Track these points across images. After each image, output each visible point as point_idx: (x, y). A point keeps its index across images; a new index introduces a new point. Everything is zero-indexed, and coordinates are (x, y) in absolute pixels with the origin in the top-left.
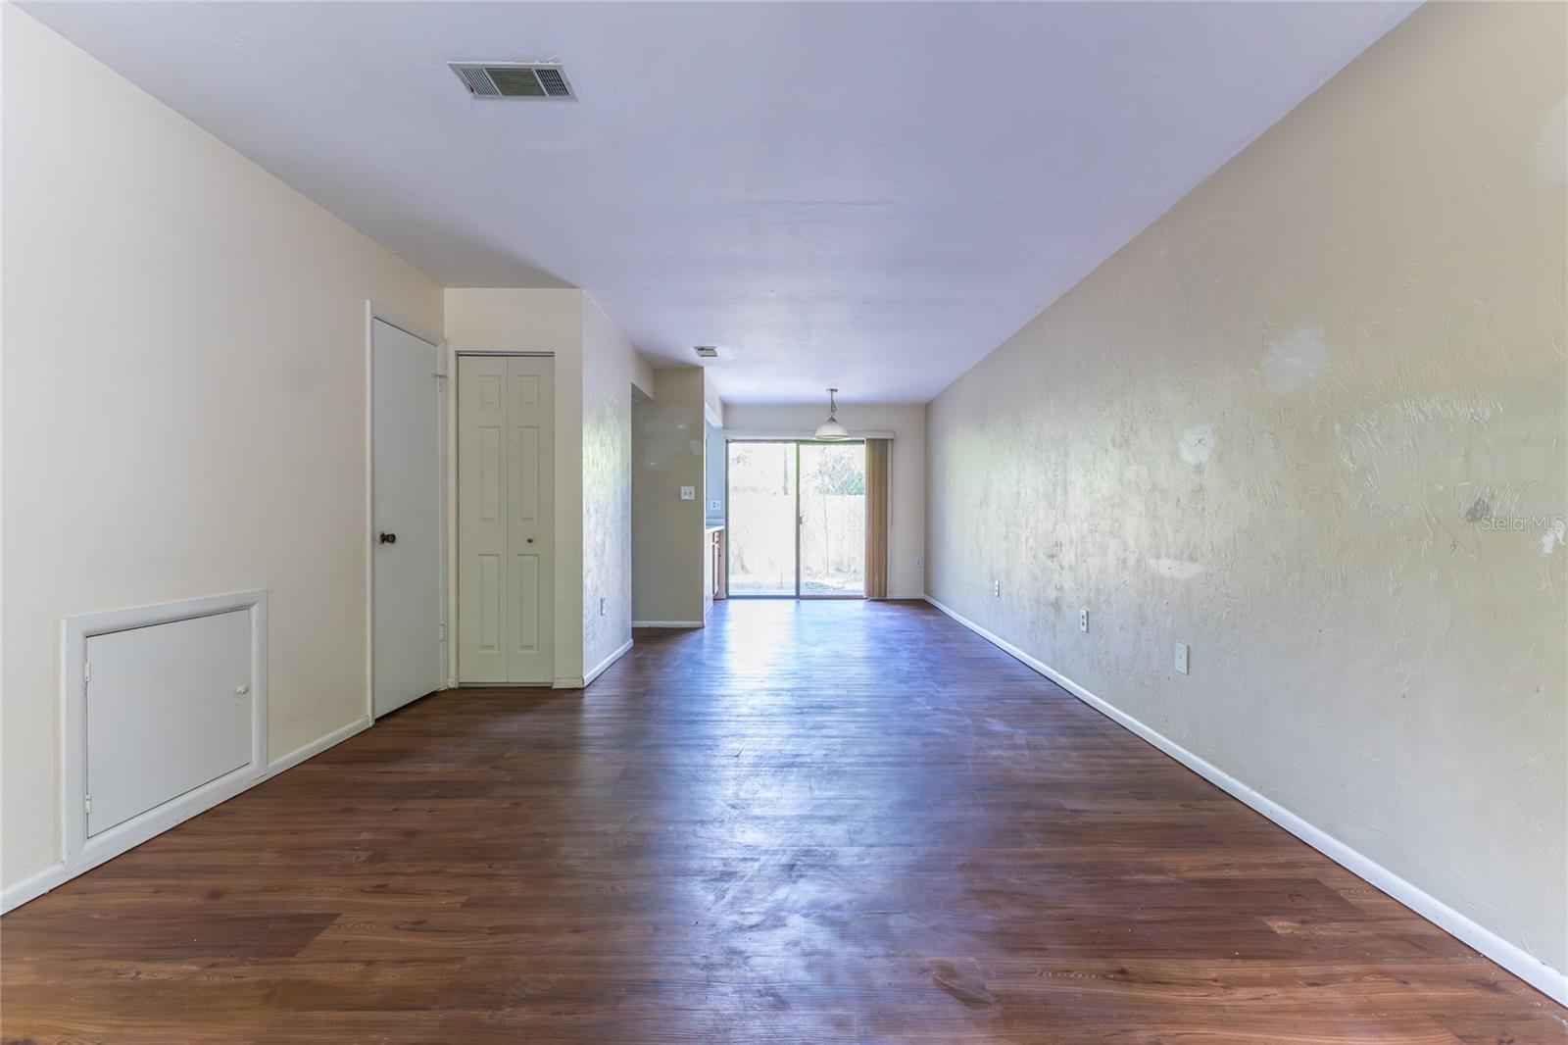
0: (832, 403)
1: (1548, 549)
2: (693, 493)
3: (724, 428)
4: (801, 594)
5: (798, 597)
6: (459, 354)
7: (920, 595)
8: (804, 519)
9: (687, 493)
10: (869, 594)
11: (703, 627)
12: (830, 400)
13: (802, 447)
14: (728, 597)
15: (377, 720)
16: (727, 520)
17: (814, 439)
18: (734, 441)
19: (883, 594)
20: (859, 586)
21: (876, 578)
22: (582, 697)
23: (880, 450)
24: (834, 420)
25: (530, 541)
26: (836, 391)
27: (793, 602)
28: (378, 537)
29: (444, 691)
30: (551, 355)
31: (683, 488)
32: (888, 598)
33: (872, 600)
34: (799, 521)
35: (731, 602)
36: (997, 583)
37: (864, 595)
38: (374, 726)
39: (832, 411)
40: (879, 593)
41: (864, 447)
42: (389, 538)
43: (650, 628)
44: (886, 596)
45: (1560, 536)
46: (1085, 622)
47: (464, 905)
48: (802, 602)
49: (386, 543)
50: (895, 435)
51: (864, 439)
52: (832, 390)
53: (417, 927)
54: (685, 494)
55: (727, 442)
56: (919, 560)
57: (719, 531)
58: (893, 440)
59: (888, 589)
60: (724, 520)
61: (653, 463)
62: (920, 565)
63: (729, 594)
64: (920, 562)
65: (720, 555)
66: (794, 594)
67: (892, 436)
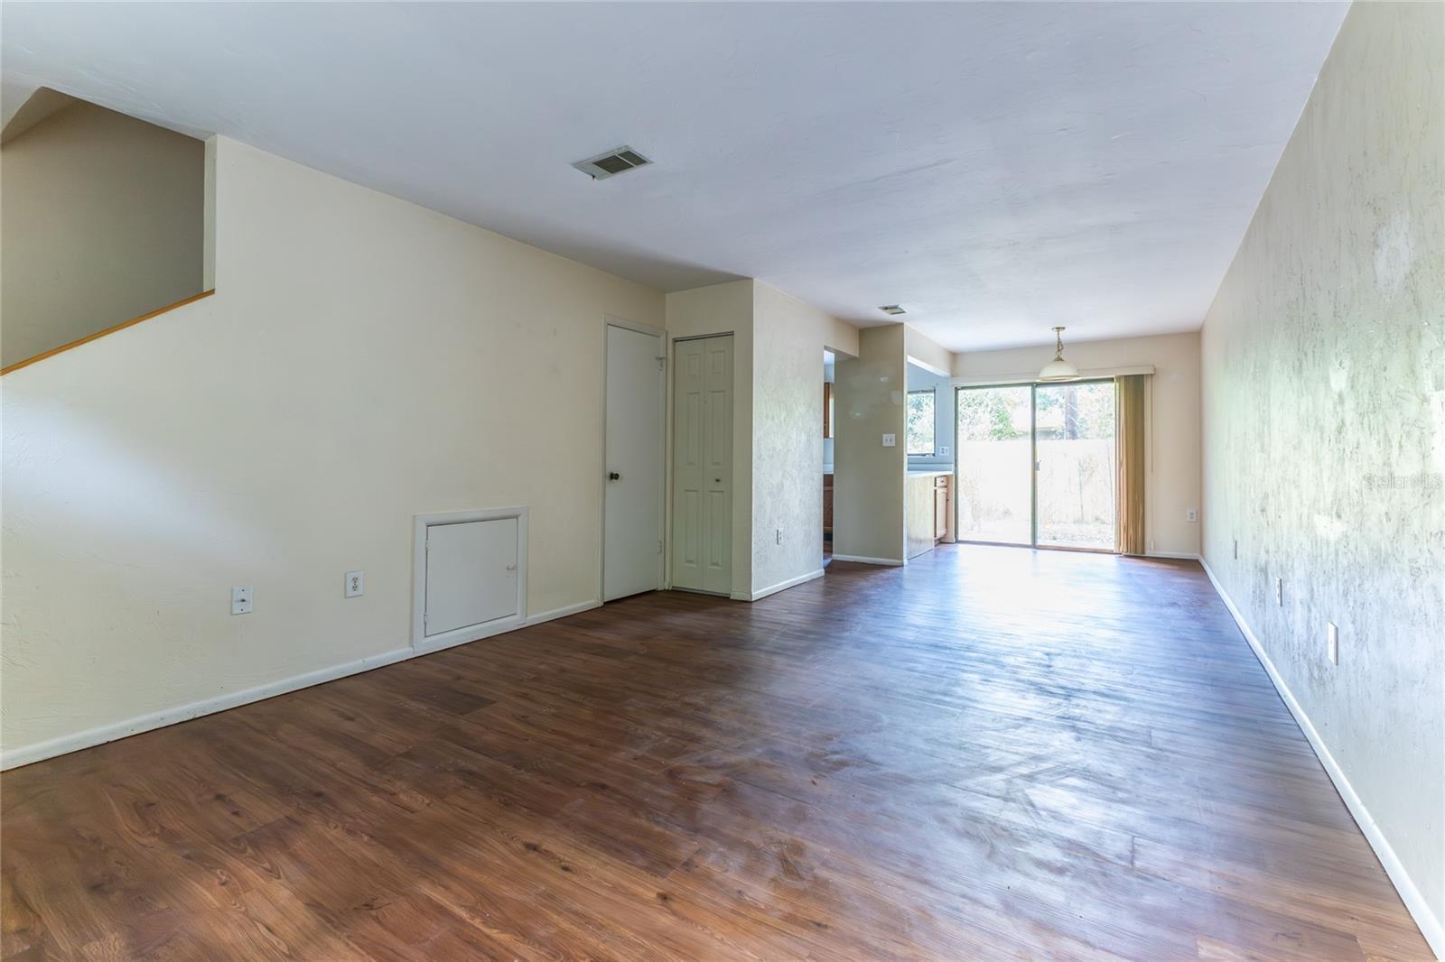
0: (1061, 342)
2: (894, 440)
3: (952, 376)
5: (1034, 546)
6: (675, 341)
7: (1194, 555)
8: (1041, 466)
9: (888, 440)
10: (1123, 549)
11: (904, 566)
12: (1058, 340)
13: (1039, 390)
14: (957, 542)
15: (605, 603)
16: (956, 465)
17: (1049, 380)
18: (963, 388)
19: (1140, 550)
20: (1110, 540)
21: (1131, 532)
22: (750, 609)
23: (1135, 388)
24: (1062, 360)
25: (718, 481)
26: (1062, 329)
27: (1030, 550)
28: (608, 475)
29: (661, 591)
30: (732, 334)
31: (884, 435)
32: (1148, 553)
33: (1127, 556)
34: (1035, 467)
35: (960, 545)
37: (1112, 547)
38: (602, 607)
39: (1059, 350)
40: (1136, 549)
41: (1112, 385)
42: (614, 476)
43: (855, 562)
44: (1143, 553)
47: (553, 715)
48: (1039, 552)
49: (614, 480)
50: (1155, 370)
51: (1113, 376)
52: (1057, 329)
53: (523, 719)
54: (886, 440)
55: (957, 389)
56: (1192, 514)
57: (945, 476)
58: (1152, 375)
59: (1147, 546)
60: (953, 465)
61: (858, 414)
62: (1194, 520)
63: (960, 539)
64: (1194, 516)
65: (947, 500)
66: (1030, 543)
67: (1150, 371)
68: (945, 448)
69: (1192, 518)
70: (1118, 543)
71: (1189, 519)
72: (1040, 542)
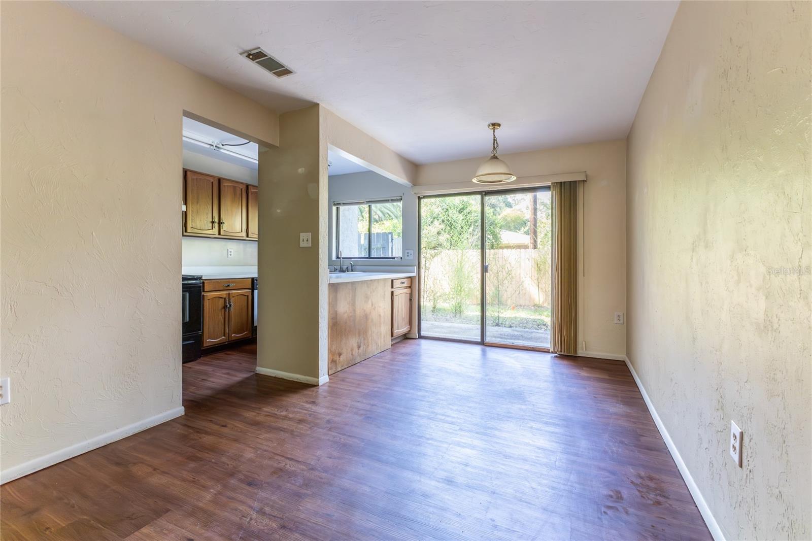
0: (495, 140)
3: (415, 184)
4: (487, 341)
5: (482, 343)
7: (622, 357)
8: (489, 269)
9: (305, 239)
12: (493, 138)
14: (421, 337)
16: (419, 269)
18: (425, 197)
19: (572, 352)
20: (546, 338)
21: (564, 333)
24: (497, 158)
26: (498, 125)
27: (477, 350)
31: (301, 234)
32: (580, 353)
33: (560, 356)
34: (484, 269)
35: (423, 342)
39: (494, 149)
40: (569, 348)
41: (549, 193)
44: (576, 352)
48: (488, 349)
50: (587, 176)
51: (550, 184)
52: (493, 125)
55: (419, 198)
56: (619, 316)
57: (410, 277)
58: (584, 181)
59: (579, 346)
60: (416, 268)
61: (279, 211)
62: (621, 322)
63: (422, 335)
64: (621, 318)
65: (410, 300)
66: (479, 339)
67: (582, 178)
68: (409, 251)
69: (619, 320)
70: (553, 343)
71: (616, 321)
72: (488, 339)
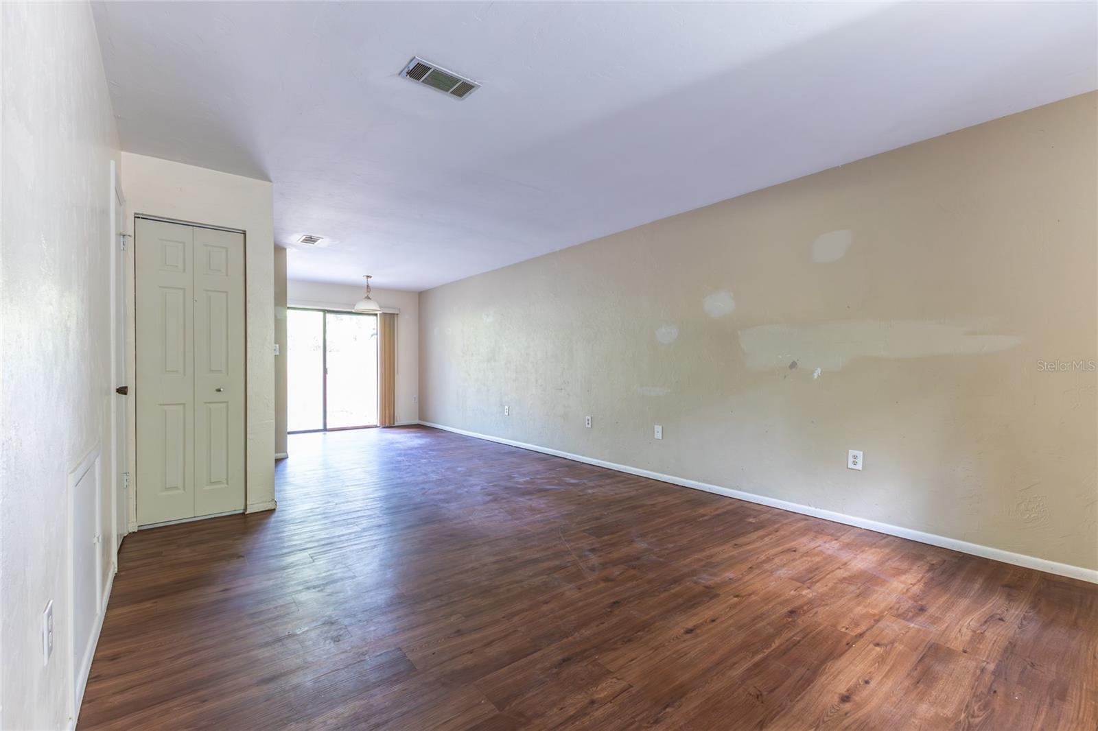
0: (368, 286)
1: (816, 377)
4: (328, 427)
5: (324, 430)
7: (417, 422)
8: (329, 371)
10: (382, 423)
11: (287, 457)
12: (366, 284)
13: (329, 316)
17: (353, 311)
19: (392, 422)
20: (373, 417)
21: (387, 412)
23: (389, 321)
24: (369, 298)
25: (218, 390)
26: (371, 277)
27: (322, 433)
32: (396, 425)
33: (384, 427)
36: (507, 407)
37: (378, 424)
39: (368, 291)
41: (378, 318)
42: (123, 391)
44: (394, 423)
45: (819, 372)
46: (590, 422)
48: (327, 433)
49: (122, 395)
51: (381, 313)
52: (368, 276)
56: (415, 398)
59: (396, 420)
62: (416, 401)
66: (321, 427)
70: (380, 420)
71: (413, 401)
